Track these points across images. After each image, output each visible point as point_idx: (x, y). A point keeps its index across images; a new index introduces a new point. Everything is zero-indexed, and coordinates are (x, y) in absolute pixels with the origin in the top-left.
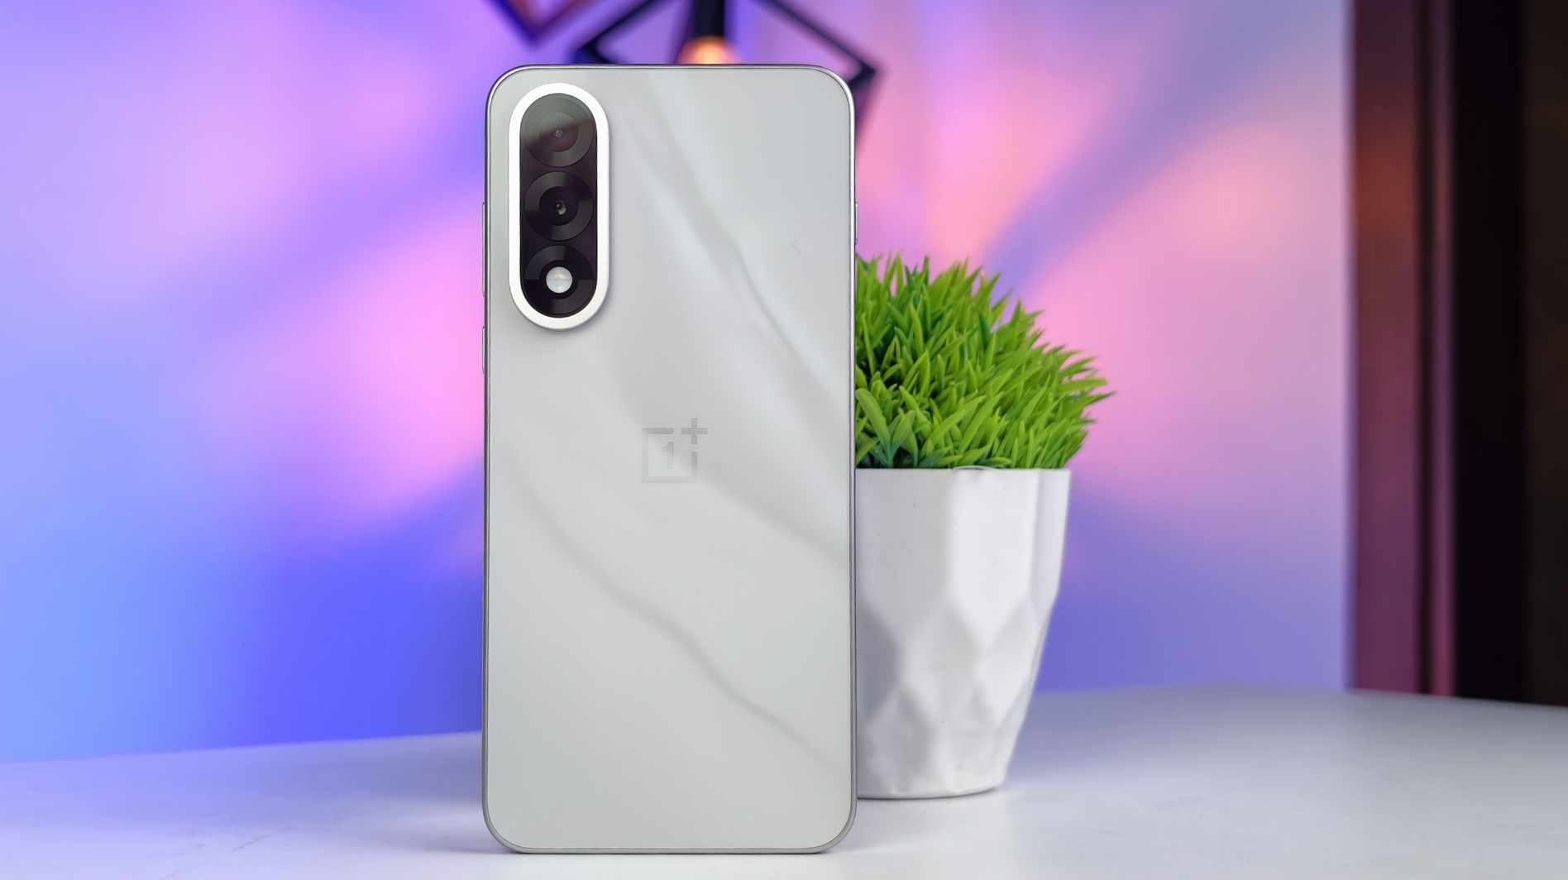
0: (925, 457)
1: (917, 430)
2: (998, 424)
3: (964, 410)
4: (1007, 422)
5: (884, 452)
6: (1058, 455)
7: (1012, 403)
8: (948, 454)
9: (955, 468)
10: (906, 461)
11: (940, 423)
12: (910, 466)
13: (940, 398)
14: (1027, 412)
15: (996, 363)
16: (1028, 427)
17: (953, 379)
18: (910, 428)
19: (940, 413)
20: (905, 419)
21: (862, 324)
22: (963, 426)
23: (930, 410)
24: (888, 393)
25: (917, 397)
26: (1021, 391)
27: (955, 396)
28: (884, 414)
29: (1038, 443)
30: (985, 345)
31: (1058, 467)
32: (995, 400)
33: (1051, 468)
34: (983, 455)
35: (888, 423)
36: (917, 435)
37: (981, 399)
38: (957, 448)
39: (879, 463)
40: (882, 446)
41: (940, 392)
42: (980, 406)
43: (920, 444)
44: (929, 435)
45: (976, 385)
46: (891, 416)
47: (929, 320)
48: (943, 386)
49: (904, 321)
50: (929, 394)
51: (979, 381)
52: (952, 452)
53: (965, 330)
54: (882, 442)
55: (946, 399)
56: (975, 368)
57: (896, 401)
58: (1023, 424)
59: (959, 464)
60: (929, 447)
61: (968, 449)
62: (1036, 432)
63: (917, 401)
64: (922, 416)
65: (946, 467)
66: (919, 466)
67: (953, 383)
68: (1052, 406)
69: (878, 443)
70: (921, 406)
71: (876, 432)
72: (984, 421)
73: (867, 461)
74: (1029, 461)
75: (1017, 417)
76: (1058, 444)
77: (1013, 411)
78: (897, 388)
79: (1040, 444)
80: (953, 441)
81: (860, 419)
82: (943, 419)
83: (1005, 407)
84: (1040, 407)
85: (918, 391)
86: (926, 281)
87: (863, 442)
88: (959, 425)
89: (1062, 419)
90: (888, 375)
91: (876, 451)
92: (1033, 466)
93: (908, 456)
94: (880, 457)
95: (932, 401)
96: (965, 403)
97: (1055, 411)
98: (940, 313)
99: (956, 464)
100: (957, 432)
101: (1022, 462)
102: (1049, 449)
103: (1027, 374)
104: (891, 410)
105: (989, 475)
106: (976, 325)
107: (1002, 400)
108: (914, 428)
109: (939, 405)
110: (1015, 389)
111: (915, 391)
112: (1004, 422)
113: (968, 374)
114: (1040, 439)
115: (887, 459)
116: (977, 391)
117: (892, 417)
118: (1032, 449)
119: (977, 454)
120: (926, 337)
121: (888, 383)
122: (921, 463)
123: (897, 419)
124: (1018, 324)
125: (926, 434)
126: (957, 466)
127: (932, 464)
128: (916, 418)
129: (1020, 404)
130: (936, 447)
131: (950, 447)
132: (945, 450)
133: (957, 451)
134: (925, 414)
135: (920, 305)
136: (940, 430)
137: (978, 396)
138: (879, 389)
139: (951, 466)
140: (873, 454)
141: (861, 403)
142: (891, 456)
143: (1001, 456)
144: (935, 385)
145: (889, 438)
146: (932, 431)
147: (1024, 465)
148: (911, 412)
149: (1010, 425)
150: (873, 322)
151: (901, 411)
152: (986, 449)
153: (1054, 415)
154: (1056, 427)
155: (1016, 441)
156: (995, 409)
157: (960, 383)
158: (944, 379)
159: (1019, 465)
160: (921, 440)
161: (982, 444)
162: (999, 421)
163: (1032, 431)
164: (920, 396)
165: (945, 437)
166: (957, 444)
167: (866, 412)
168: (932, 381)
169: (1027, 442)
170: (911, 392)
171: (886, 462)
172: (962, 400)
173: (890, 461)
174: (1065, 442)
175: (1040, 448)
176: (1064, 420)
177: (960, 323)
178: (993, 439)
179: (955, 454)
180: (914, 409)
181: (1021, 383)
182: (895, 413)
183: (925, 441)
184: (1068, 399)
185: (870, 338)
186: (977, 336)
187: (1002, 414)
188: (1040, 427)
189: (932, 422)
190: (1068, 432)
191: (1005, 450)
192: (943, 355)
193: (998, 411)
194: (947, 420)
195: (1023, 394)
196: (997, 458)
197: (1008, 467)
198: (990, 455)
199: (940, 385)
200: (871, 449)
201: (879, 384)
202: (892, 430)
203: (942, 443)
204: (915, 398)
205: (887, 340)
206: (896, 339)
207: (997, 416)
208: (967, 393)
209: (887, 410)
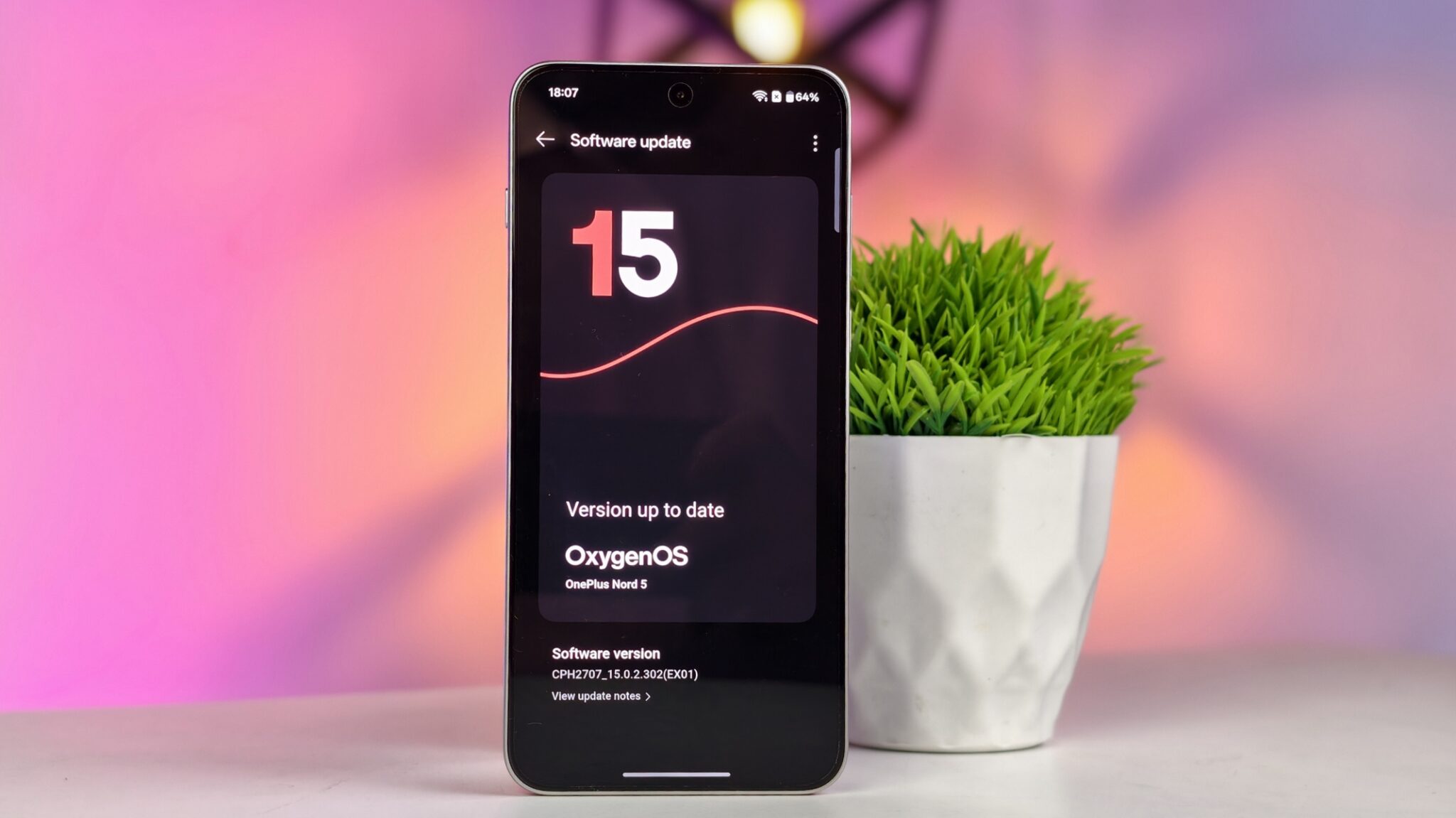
0: (974, 425)
1: (967, 399)
2: (1045, 393)
3: (1011, 381)
4: (1054, 392)
5: (934, 419)
6: (1107, 422)
7: (1059, 375)
8: (997, 422)
9: (1003, 436)
10: (956, 429)
11: (988, 392)
12: (960, 434)
13: (989, 367)
14: (1074, 382)
15: (1045, 333)
16: (1075, 396)
17: (1003, 350)
18: (960, 397)
19: (989, 384)
20: (955, 390)
21: (914, 295)
22: (1010, 395)
23: (979, 380)
24: (939, 364)
25: (967, 367)
26: (1068, 362)
27: (1003, 366)
28: (934, 384)
29: (1086, 411)
30: (1035, 314)
31: (1107, 432)
32: (1043, 370)
33: (1100, 434)
34: (1031, 423)
35: (939, 393)
36: (966, 404)
37: (1029, 370)
38: (1005, 417)
39: (930, 430)
40: (933, 416)
41: (990, 361)
42: (1028, 376)
43: (970, 412)
44: (979, 403)
45: (1025, 356)
46: (942, 385)
47: (981, 290)
48: (993, 356)
49: (956, 293)
50: (979, 364)
51: (1027, 351)
52: (1001, 421)
53: (1016, 301)
54: (933, 410)
55: (996, 368)
56: (1024, 338)
57: (945, 371)
58: (1070, 393)
59: (1007, 432)
60: (978, 415)
61: (1016, 418)
62: (1083, 402)
63: (967, 371)
64: (971, 386)
65: (994, 435)
66: (968, 434)
67: (1002, 354)
68: (1099, 374)
69: (929, 411)
70: (971, 376)
71: (927, 400)
72: (1033, 390)
73: (919, 429)
74: (1077, 428)
75: (1065, 386)
76: (1106, 411)
77: (1060, 381)
78: (947, 359)
79: (1088, 412)
80: (1002, 410)
81: (911, 388)
82: (992, 389)
83: (1052, 377)
84: (1088, 376)
85: (968, 362)
86: (979, 252)
87: (915, 410)
88: (1007, 394)
89: (1111, 387)
90: (939, 346)
91: (927, 419)
92: (1080, 434)
93: (958, 424)
94: (930, 424)
95: (982, 372)
96: (1013, 374)
97: (1104, 379)
98: (992, 283)
99: (1003, 432)
100: (1006, 401)
101: (1070, 430)
102: (1098, 416)
103: (1074, 345)
104: (942, 380)
105: (1035, 441)
106: (1028, 295)
107: (1049, 370)
108: (963, 397)
109: (989, 375)
110: (1063, 360)
111: (964, 362)
112: (1051, 392)
113: (1017, 345)
114: (1087, 408)
115: (937, 426)
116: (1025, 362)
117: (941, 386)
118: (1080, 417)
119: (1024, 422)
120: (977, 309)
121: (938, 355)
122: (971, 429)
123: (947, 388)
124: (1067, 294)
125: (975, 403)
126: (1005, 434)
127: (981, 432)
128: (965, 388)
129: (1068, 375)
130: (985, 415)
131: (999, 416)
132: (993, 418)
133: (1005, 420)
134: (974, 384)
135: (971, 277)
136: (990, 397)
137: (1024, 368)
138: (929, 360)
139: (999, 434)
140: (924, 421)
141: (911, 374)
142: (941, 423)
143: (1049, 424)
144: (984, 355)
145: (940, 407)
146: (981, 399)
147: (1072, 431)
148: (960, 383)
149: (1057, 394)
150: (925, 291)
151: (951, 381)
152: (1034, 418)
153: (1102, 383)
154: (1104, 395)
155: (1064, 409)
156: (1043, 379)
157: (1010, 353)
158: (994, 350)
159: (1067, 432)
160: (971, 408)
161: (1030, 413)
162: (1046, 391)
163: (1079, 400)
164: (970, 367)
165: (994, 406)
166: (1005, 413)
167: (917, 382)
168: (982, 351)
169: (1074, 411)
170: (961, 364)
171: (936, 429)
172: (1011, 370)
173: (940, 429)
174: (1115, 408)
175: (1087, 416)
176: (1112, 389)
177: (1011, 292)
178: (1041, 407)
179: (1004, 422)
180: (964, 379)
181: (1068, 353)
182: (946, 383)
183: (975, 409)
184: (1116, 368)
185: (923, 308)
186: (1028, 305)
187: (1049, 384)
188: (1088, 395)
189: (981, 391)
190: (1115, 400)
191: (1052, 418)
192: (991, 328)
193: (1044, 382)
194: (995, 390)
195: (1070, 366)
196: (1045, 427)
197: (1056, 434)
198: (1038, 423)
199: (990, 355)
200: (922, 417)
201: (929, 355)
202: (942, 400)
203: (991, 411)
204: (964, 368)
205: (939, 310)
206: (947, 312)
207: (1044, 386)
208: (1017, 363)
209: (937, 379)
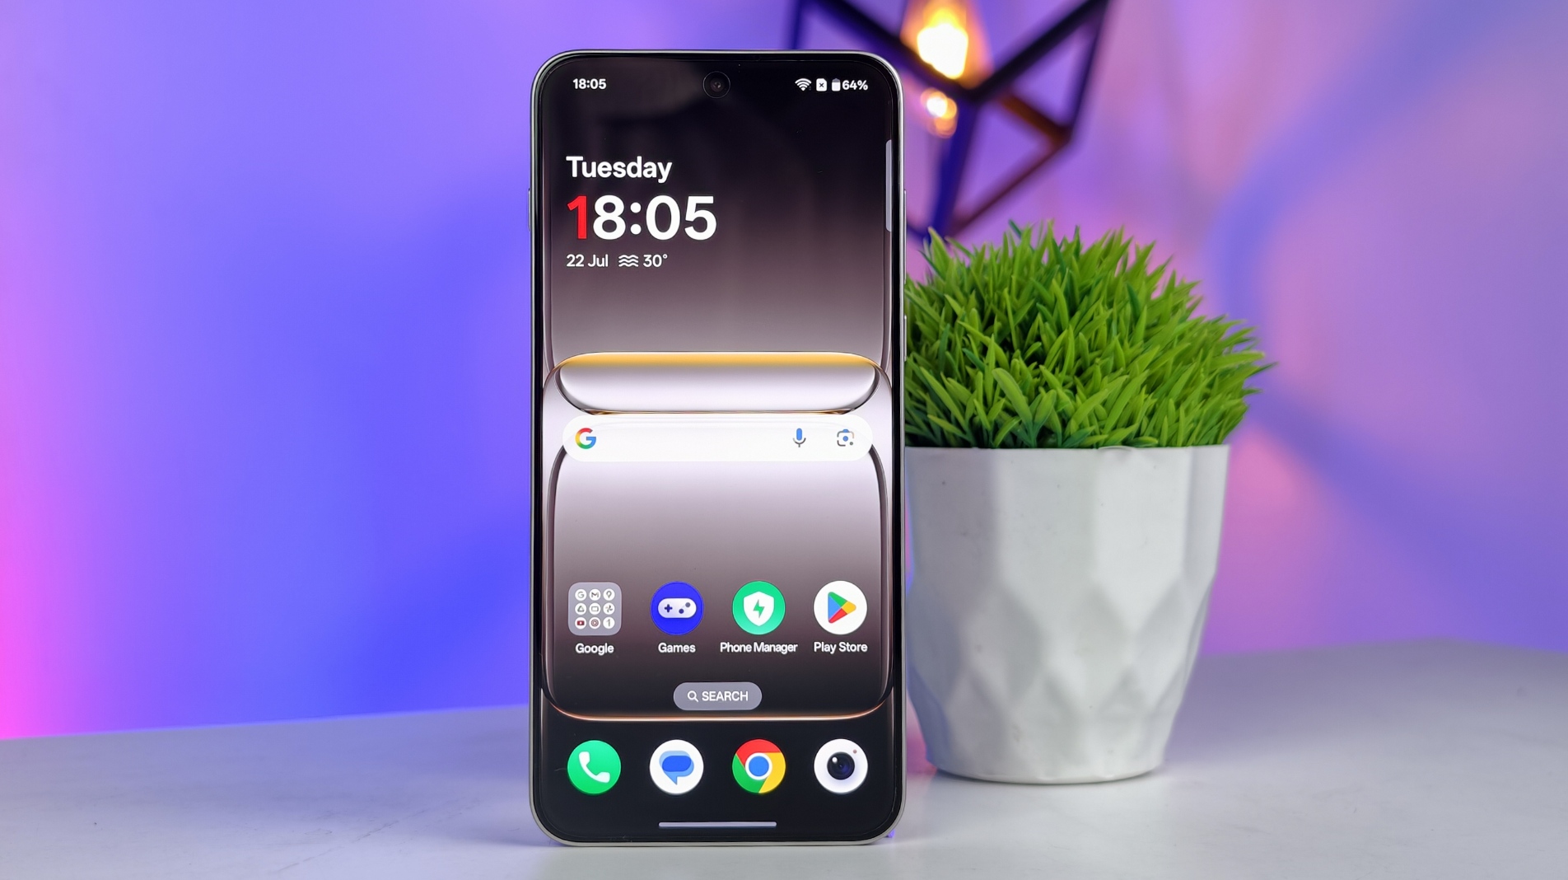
0: (1070, 436)
1: (1060, 410)
2: (1145, 402)
3: (1106, 390)
4: (1155, 400)
5: (1026, 431)
6: (1215, 430)
7: (1160, 381)
8: (1094, 434)
9: (1100, 449)
10: (1051, 441)
11: (1083, 402)
12: (1055, 446)
13: (1085, 375)
14: (1177, 390)
15: (1146, 339)
16: (1178, 405)
17: (1099, 356)
18: (1052, 407)
19: (1084, 393)
20: (1047, 398)
21: (1005, 299)
22: (1107, 405)
23: (1074, 390)
24: (1028, 372)
25: (1060, 375)
26: (1170, 368)
27: (1099, 374)
28: (1024, 394)
29: (1191, 420)
30: (1136, 318)
31: (1215, 443)
32: (1142, 377)
33: (1207, 444)
34: (1131, 434)
35: (1030, 403)
36: (1060, 415)
37: (1125, 377)
38: (1102, 427)
39: (1022, 443)
40: (1024, 426)
41: (1086, 369)
42: (1124, 386)
43: (1064, 424)
44: (1073, 414)
45: (1124, 362)
46: (1033, 394)
47: (1077, 293)
48: (1089, 363)
49: (1049, 298)
50: (1074, 371)
51: (1126, 358)
52: (1098, 432)
53: (1115, 304)
54: (1024, 421)
55: (1090, 377)
56: (1122, 343)
57: (1037, 380)
58: (1172, 402)
59: (1105, 444)
60: (1073, 426)
61: (1115, 428)
62: (1187, 411)
63: (1059, 380)
64: (1064, 395)
65: (1091, 447)
66: (1062, 447)
67: (1098, 360)
68: (1204, 381)
69: (1020, 423)
70: (1064, 384)
71: (1017, 411)
72: (1131, 399)
73: (1010, 441)
74: (1181, 439)
75: (1167, 393)
76: (1214, 420)
77: (1161, 389)
78: (1037, 367)
79: (1193, 421)
80: (1098, 420)
81: (1000, 398)
82: (1087, 398)
83: (1152, 385)
84: (1191, 383)
85: (1061, 370)
86: (1077, 253)
87: (1005, 421)
88: (1104, 404)
89: (1217, 394)
90: (1030, 353)
91: (1019, 431)
92: (1184, 445)
93: (1053, 435)
94: (1022, 436)
95: (1078, 380)
96: (1109, 382)
97: (1210, 386)
98: (1088, 286)
99: (1101, 444)
100: (1102, 411)
101: (1173, 440)
102: (1204, 425)
103: (1178, 349)
104: (1033, 389)
105: (1136, 455)
106: (1127, 297)
107: (1150, 377)
108: (1056, 407)
109: (1085, 383)
110: (1164, 366)
111: (1057, 370)
112: (1151, 401)
113: (1115, 350)
114: (1192, 416)
115: (1030, 438)
116: (1122, 369)
117: (1032, 396)
118: (1184, 427)
119: (1123, 433)
120: (1072, 314)
121: (1028, 363)
122: (1066, 442)
123: (1039, 397)
124: (1171, 295)
125: (1069, 413)
126: (1103, 446)
127: (1077, 444)
128: (1058, 398)
129: (1170, 381)
130: (1081, 427)
131: (1095, 427)
132: (1090, 429)
133: (1102, 431)
134: (1067, 394)
135: (1066, 279)
136: (1085, 407)
137: (1122, 375)
138: (1018, 367)
139: (1097, 446)
140: (1015, 433)
141: (999, 383)
142: (1034, 434)
143: (1151, 435)
144: (1079, 362)
145: (1031, 418)
146: (1076, 409)
147: (1176, 442)
148: (1052, 392)
149: (1159, 402)
150: (1018, 296)
151: (1042, 390)
152: (1133, 428)
153: (1208, 391)
154: (1212, 403)
155: (1166, 419)
156: (1142, 386)
157: (1107, 359)
158: (1089, 356)
159: (1170, 444)
160: (1066, 419)
161: (1130, 423)
162: (1146, 400)
163: (1182, 409)
164: (1063, 376)
165: (1090, 417)
166: (1102, 423)
167: (1005, 392)
168: (1078, 358)
169: (1178, 421)
170: (1053, 372)
171: (1028, 441)
172: (1106, 378)
173: (1033, 440)
174: (1223, 416)
175: (1192, 426)
176: (1220, 396)
177: (1111, 293)
178: (1141, 417)
179: (1101, 434)
180: (1055, 389)
181: (1170, 358)
182: (1037, 393)
183: (1069, 419)
184: (1224, 374)
185: (1014, 313)
186: (1129, 308)
187: (1149, 392)
188: (1193, 403)
189: (1075, 400)
190: (1223, 408)
191: (1154, 428)
192: (1085, 334)
193: (1144, 389)
194: (1091, 399)
195: (1173, 372)
196: (1146, 438)
197: (1159, 446)
198: (1138, 434)
199: (1085, 362)
200: (1014, 429)
201: (1019, 362)
202: (1034, 410)
203: (1087, 422)
204: (1057, 377)
205: (1032, 314)
206: (1039, 318)
207: (1143, 395)
208: (1115, 370)
209: (1028, 390)
